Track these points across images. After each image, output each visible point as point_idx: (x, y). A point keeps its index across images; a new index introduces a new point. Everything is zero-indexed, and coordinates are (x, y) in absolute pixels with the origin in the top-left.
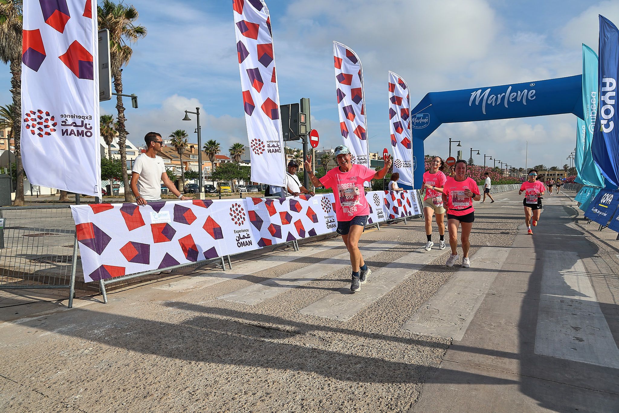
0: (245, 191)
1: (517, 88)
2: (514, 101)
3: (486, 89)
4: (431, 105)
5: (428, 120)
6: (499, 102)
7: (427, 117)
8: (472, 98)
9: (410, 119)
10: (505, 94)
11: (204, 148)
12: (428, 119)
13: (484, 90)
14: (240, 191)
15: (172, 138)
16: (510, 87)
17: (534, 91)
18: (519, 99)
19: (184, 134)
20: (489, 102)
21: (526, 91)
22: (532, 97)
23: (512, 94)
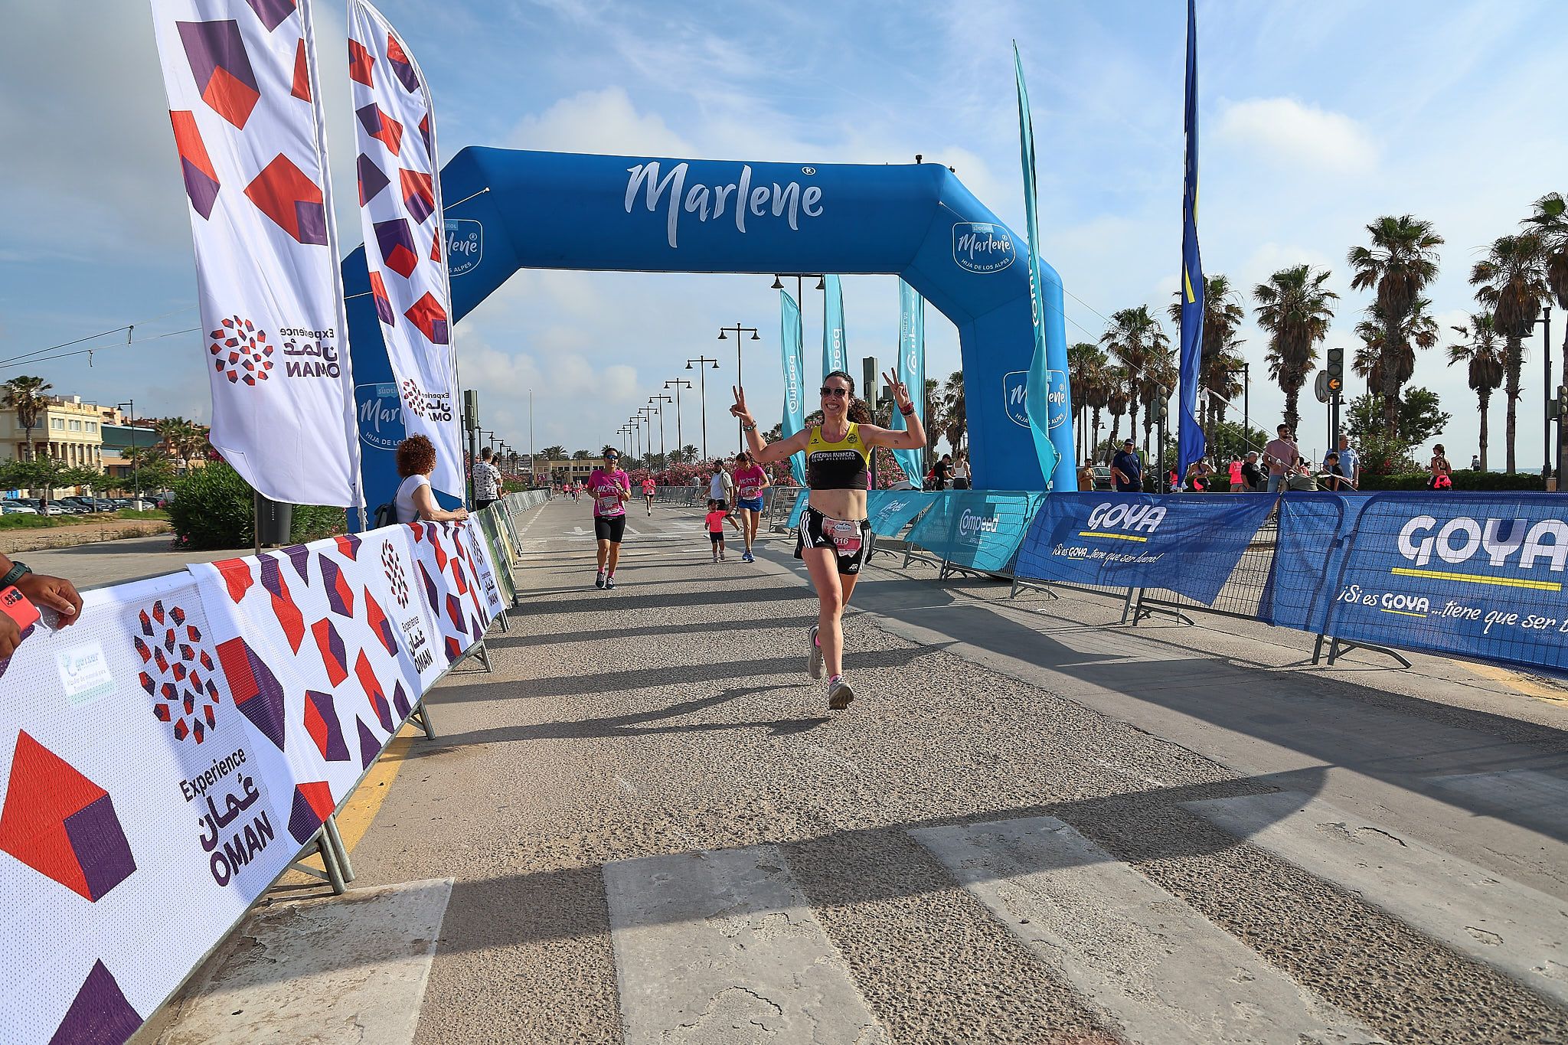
1: (767, 173)
2: (763, 213)
3: (676, 162)
4: (487, 189)
5: (478, 247)
6: (719, 210)
7: (473, 236)
8: (634, 185)
9: (436, 220)
10: (738, 187)
12: (478, 241)
13: (667, 165)
16: (747, 172)
17: (818, 191)
18: (777, 211)
20: (690, 207)
21: (794, 186)
22: (813, 208)
23: (758, 191)
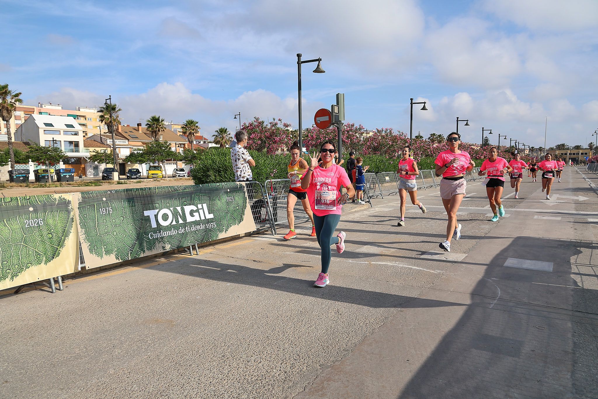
0: (184, 176)
11: (146, 125)
14: (177, 175)
15: (101, 114)
19: (114, 109)
